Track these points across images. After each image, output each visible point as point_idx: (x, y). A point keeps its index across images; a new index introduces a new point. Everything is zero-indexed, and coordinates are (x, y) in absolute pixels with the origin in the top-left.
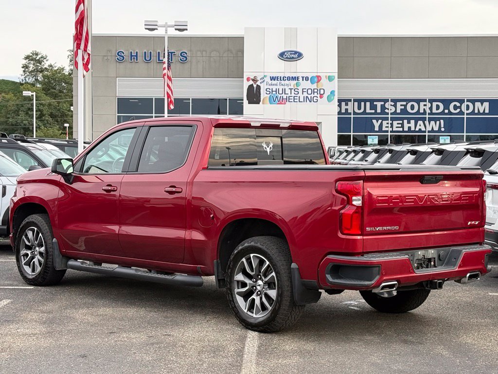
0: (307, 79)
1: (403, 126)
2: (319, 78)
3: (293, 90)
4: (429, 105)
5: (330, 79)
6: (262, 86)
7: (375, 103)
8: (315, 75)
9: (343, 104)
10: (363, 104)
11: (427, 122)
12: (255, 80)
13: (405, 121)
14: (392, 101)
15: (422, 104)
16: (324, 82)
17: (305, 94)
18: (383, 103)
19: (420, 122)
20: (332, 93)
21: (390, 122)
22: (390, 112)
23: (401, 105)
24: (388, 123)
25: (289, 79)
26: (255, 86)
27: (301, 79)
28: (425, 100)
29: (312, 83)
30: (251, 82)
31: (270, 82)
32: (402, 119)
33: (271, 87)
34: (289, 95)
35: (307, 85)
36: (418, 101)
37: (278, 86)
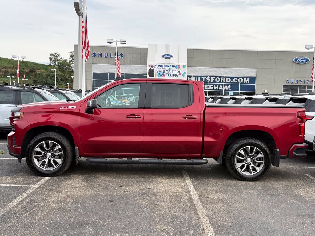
0: (174, 66)
1: (213, 88)
2: (179, 66)
3: (168, 71)
4: (225, 79)
5: (184, 67)
6: (155, 69)
7: (202, 78)
8: (178, 65)
9: (189, 77)
10: (197, 77)
11: (224, 86)
12: (152, 66)
13: (215, 86)
14: (209, 77)
15: (222, 78)
16: (181, 68)
17: (173, 73)
18: (205, 78)
19: (221, 86)
20: (185, 73)
21: (208, 86)
22: (208, 81)
23: (213, 79)
24: (207, 86)
25: (166, 66)
26: (152, 69)
27: (171, 66)
28: (223, 77)
29: (176, 68)
30: (150, 67)
31: (158, 67)
32: (213, 85)
33: (159, 70)
34: (167, 73)
35: (174, 69)
36: (220, 77)
37: (162, 69)
